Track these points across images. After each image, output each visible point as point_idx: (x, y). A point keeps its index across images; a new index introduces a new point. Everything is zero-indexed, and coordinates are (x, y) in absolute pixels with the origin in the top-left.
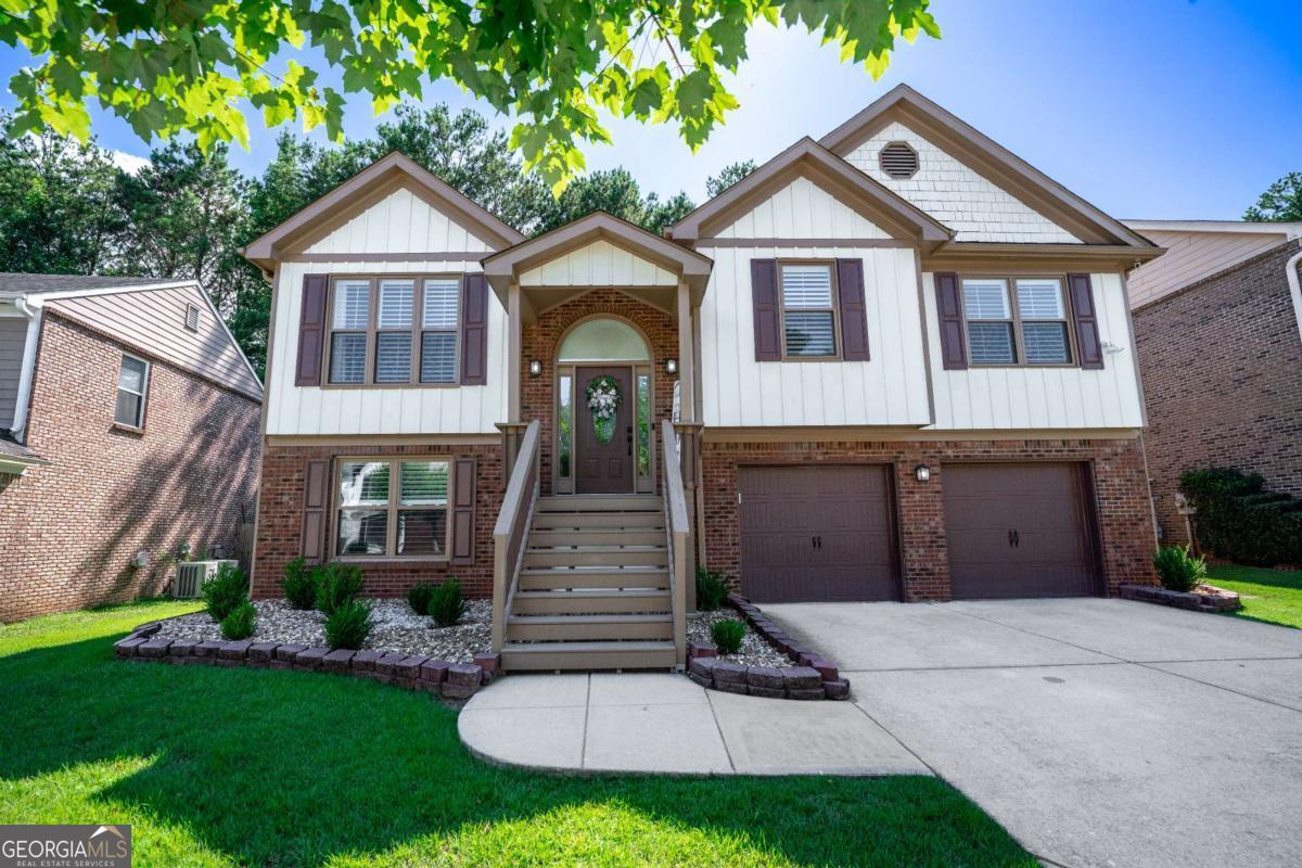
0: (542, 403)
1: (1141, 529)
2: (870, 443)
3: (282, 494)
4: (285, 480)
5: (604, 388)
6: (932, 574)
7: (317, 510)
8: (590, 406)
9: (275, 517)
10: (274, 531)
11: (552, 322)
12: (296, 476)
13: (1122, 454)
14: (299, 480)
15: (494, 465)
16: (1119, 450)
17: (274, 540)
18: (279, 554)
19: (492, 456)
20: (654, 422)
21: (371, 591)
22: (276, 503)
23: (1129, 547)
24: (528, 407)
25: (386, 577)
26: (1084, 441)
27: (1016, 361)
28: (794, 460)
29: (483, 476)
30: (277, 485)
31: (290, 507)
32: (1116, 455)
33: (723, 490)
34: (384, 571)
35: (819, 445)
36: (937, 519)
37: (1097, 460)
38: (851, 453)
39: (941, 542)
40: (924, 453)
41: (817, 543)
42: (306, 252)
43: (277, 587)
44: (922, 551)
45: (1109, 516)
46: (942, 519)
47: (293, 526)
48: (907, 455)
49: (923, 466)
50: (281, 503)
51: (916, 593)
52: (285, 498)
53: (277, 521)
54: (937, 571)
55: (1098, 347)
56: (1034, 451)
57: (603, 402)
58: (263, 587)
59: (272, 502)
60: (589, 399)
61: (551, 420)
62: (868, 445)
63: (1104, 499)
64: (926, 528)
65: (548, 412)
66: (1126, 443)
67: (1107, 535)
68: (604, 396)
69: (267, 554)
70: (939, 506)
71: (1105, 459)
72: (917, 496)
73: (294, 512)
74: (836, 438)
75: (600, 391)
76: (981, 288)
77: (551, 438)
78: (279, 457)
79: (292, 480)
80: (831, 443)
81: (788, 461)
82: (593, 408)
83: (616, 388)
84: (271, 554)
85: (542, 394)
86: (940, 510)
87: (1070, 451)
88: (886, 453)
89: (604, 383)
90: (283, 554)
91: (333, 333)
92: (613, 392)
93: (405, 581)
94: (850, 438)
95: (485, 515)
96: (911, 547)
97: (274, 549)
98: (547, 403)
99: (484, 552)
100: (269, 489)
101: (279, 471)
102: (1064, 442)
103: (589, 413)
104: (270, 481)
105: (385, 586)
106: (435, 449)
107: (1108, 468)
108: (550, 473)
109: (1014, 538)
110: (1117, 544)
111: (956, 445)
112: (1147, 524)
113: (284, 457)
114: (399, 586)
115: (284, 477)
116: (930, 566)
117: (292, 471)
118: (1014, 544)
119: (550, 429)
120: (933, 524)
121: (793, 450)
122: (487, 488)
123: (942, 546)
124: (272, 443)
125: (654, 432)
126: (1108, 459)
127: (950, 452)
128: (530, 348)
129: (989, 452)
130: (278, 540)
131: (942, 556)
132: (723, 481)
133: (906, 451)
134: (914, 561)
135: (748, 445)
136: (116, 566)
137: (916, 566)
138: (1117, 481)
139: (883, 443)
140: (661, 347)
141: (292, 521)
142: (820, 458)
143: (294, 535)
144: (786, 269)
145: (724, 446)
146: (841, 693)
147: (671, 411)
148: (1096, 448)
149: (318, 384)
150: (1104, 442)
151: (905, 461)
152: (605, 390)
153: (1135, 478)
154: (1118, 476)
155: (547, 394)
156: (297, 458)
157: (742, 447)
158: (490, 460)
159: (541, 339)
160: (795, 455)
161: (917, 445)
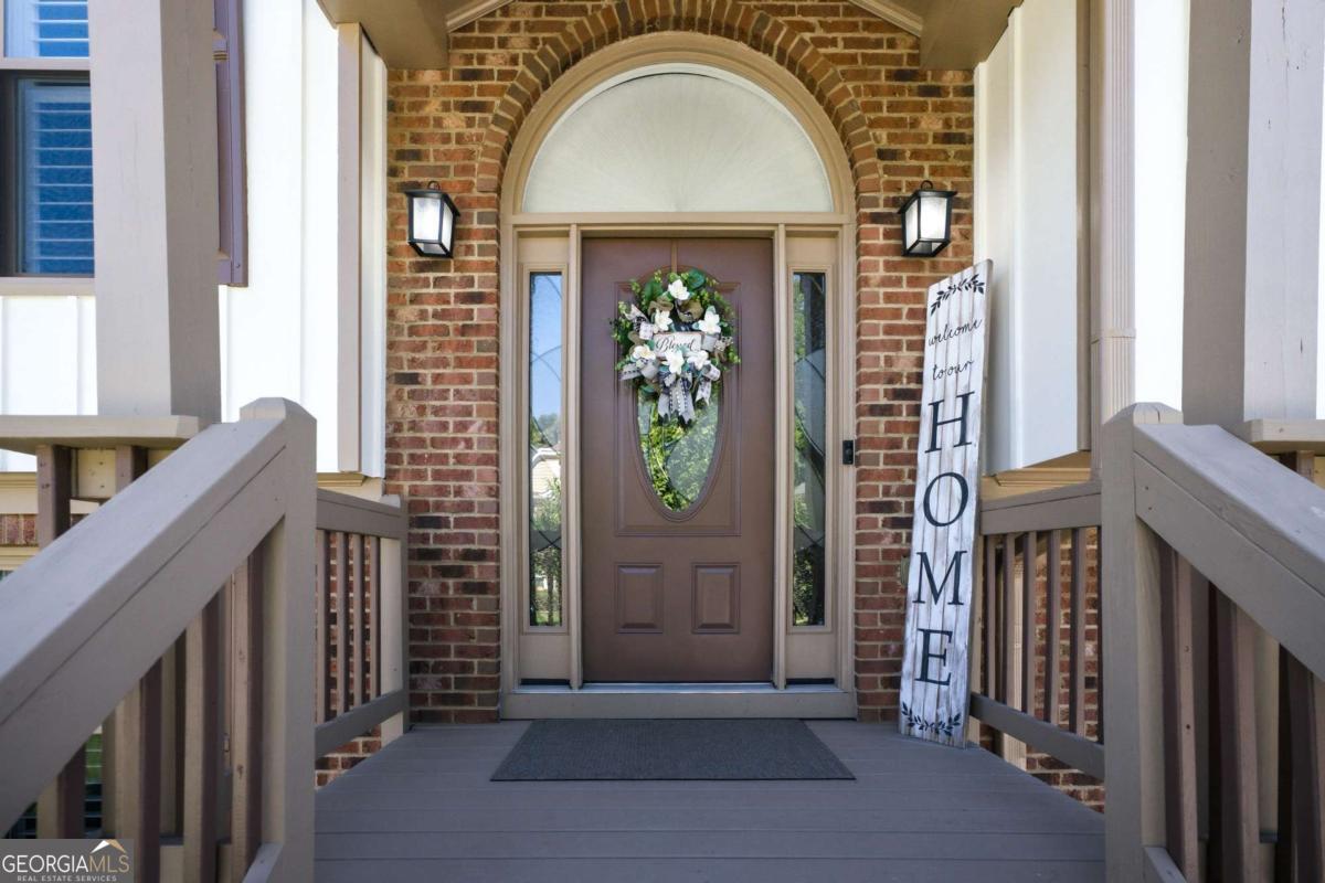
0: (460, 363)
5: (676, 310)
8: (628, 373)
11: (495, 60)
20: (852, 436)
24: (413, 379)
57: (675, 364)
60: (625, 347)
61: (495, 427)
65: (484, 396)
68: (681, 338)
75: (663, 319)
77: (495, 492)
82: (640, 381)
83: (720, 311)
85: (464, 330)
89: (679, 291)
92: (711, 323)
98: (478, 363)
103: (625, 399)
108: (495, 620)
119: (494, 460)
125: (850, 472)
128: (417, 155)
140: (882, 154)
147: (916, 395)
152: (682, 319)
155: (477, 329)
159: (454, 122)
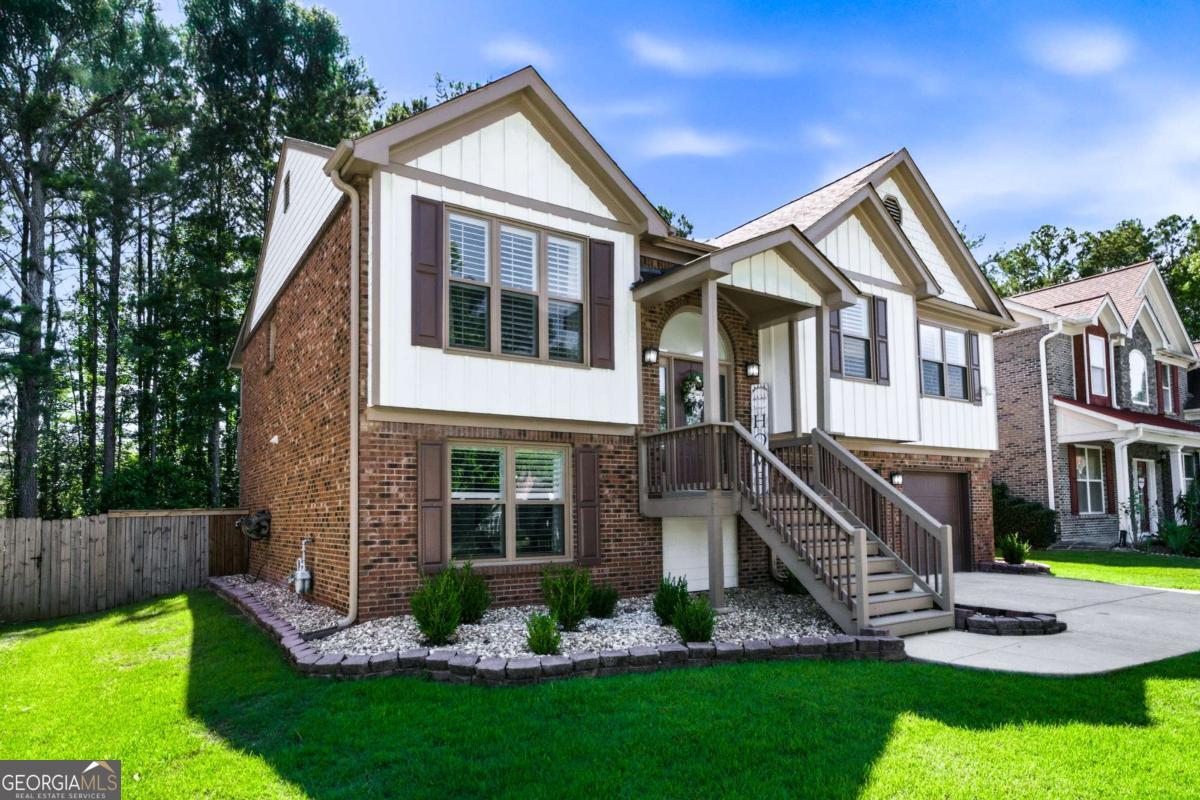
1: (988, 522)
3: (388, 484)
4: (391, 466)
7: (435, 504)
9: (383, 513)
10: (381, 531)
14: (409, 466)
15: (612, 457)
16: (981, 466)
17: (383, 543)
18: (391, 560)
19: (611, 447)
21: (500, 599)
22: (383, 496)
23: (984, 535)
25: (516, 582)
27: (942, 393)
29: (604, 469)
30: (382, 472)
31: (400, 501)
32: (980, 469)
34: (513, 576)
37: (972, 472)
42: (412, 164)
43: (391, 602)
45: (976, 514)
47: (406, 525)
48: (886, 463)
49: (897, 474)
50: (389, 495)
53: (385, 518)
55: (980, 388)
58: (374, 603)
59: (377, 494)
62: (866, 454)
63: (974, 500)
66: (984, 461)
67: (974, 526)
69: (375, 561)
71: (975, 472)
73: (406, 507)
78: (382, 436)
79: (400, 466)
84: (380, 561)
88: (875, 461)
90: (396, 560)
93: (535, 586)
95: (607, 511)
97: (382, 554)
99: (607, 551)
100: (371, 477)
101: (383, 454)
104: (371, 466)
105: (515, 592)
106: (557, 437)
107: (976, 478)
110: (978, 533)
112: (991, 518)
113: (388, 436)
114: (529, 592)
115: (390, 462)
117: (400, 454)
122: (607, 481)
126: (977, 472)
130: (388, 543)
133: (886, 460)
138: (980, 488)
139: (874, 453)
141: (404, 518)
143: (408, 536)
146: (1062, 628)
148: (971, 464)
149: (438, 345)
150: (975, 460)
154: (980, 485)
156: (405, 437)
158: (609, 452)
161: (891, 455)
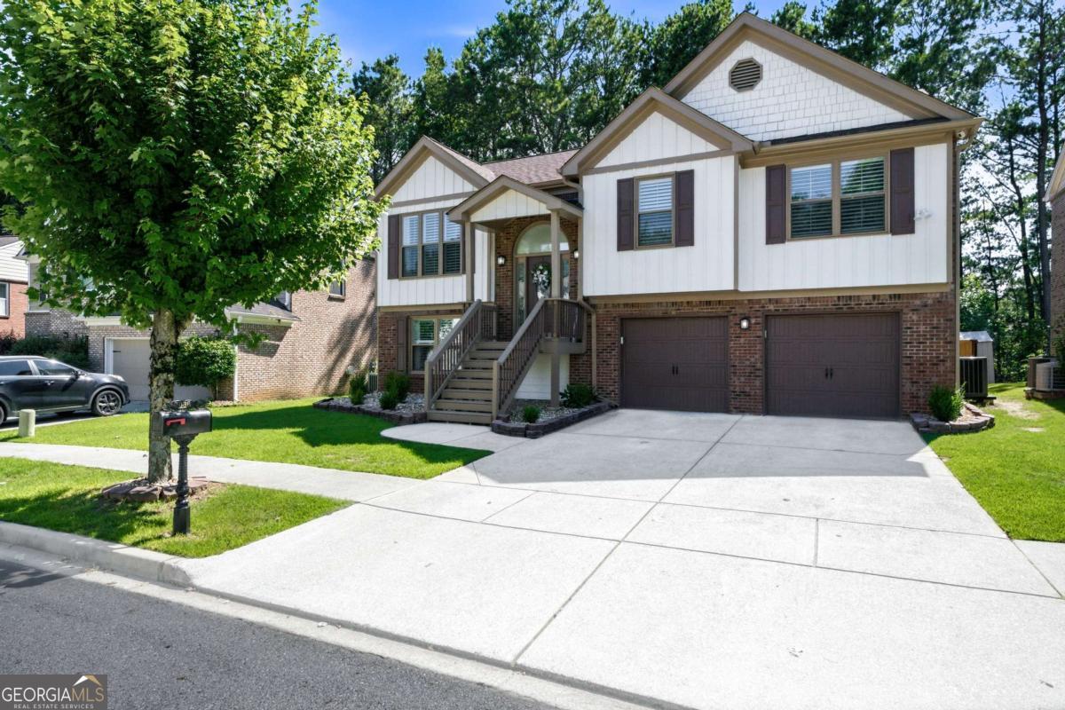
0: (506, 282)
1: (942, 368)
2: (710, 302)
3: (387, 337)
4: (388, 330)
5: (541, 271)
6: (749, 395)
7: (402, 346)
8: (533, 282)
9: (385, 349)
10: (385, 357)
11: (511, 231)
12: (392, 328)
13: (931, 305)
14: (394, 330)
16: (930, 302)
17: (386, 362)
18: (388, 369)
22: (385, 342)
23: (927, 383)
26: (895, 295)
27: (831, 232)
28: (656, 314)
30: (385, 333)
31: (391, 345)
32: (926, 306)
33: (610, 335)
35: (673, 303)
36: (757, 356)
37: (905, 310)
38: (696, 309)
39: (758, 373)
40: (751, 308)
41: (675, 371)
44: (742, 379)
45: (910, 357)
46: (761, 357)
47: (393, 354)
48: (737, 310)
49: (746, 318)
50: (387, 342)
51: (735, 408)
52: (389, 340)
53: (386, 351)
54: (752, 394)
55: (912, 213)
56: (845, 305)
57: (540, 280)
60: (533, 277)
62: (708, 303)
63: (907, 343)
64: (748, 363)
65: (510, 287)
66: (938, 295)
67: (905, 372)
68: (541, 276)
69: (383, 369)
70: (759, 347)
71: (913, 310)
72: (742, 340)
73: (393, 347)
74: (684, 299)
75: (539, 272)
76: (815, 172)
78: (385, 318)
79: (391, 330)
80: (682, 302)
81: (652, 315)
82: (535, 283)
83: (548, 270)
84: (385, 368)
85: (507, 277)
86: (759, 350)
87: (879, 304)
88: (722, 308)
89: (541, 267)
91: (403, 249)
92: (546, 272)
94: (695, 299)
96: (735, 376)
97: (386, 366)
98: (509, 282)
100: (382, 335)
101: (386, 325)
102: (874, 297)
103: (534, 287)
106: (454, 312)
107: (915, 317)
108: (512, 324)
109: (829, 373)
110: (914, 380)
111: (777, 301)
112: (948, 364)
113: (387, 318)
115: (388, 328)
116: (747, 389)
117: (391, 325)
118: (829, 376)
120: (752, 360)
121: (656, 308)
123: (759, 376)
124: (382, 310)
126: (916, 310)
127: (772, 307)
128: (500, 247)
129: (805, 306)
131: (758, 383)
132: (609, 329)
133: (737, 307)
134: (736, 386)
135: (626, 305)
136: (338, 374)
137: (737, 389)
138: (922, 328)
139: (720, 301)
140: (574, 241)
141: (392, 352)
142: (674, 313)
143: (393, 359)
144: (642, 183)
145: (611, 306)
148: (905, 301)
149: (398, 277)
150: (915, 296)
151: (736, 315)
153: (942, 326)
154: (924, 325)
155: (509, 276)
156: (393, 318)
157: (622, 306)
159: (505, 242)
160: (658, 312)
161: (746, 302)
